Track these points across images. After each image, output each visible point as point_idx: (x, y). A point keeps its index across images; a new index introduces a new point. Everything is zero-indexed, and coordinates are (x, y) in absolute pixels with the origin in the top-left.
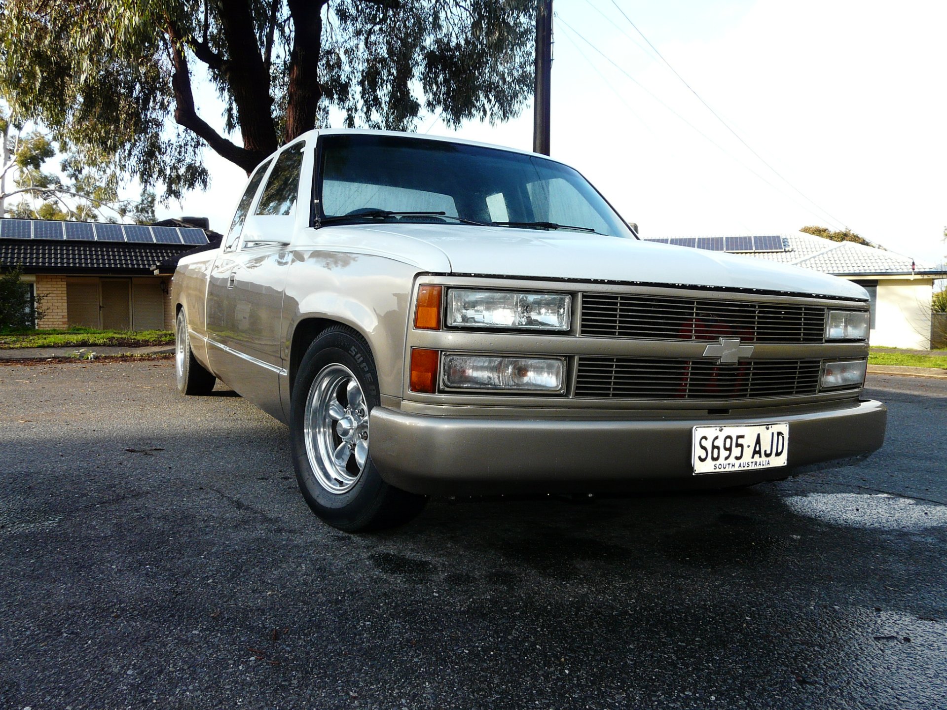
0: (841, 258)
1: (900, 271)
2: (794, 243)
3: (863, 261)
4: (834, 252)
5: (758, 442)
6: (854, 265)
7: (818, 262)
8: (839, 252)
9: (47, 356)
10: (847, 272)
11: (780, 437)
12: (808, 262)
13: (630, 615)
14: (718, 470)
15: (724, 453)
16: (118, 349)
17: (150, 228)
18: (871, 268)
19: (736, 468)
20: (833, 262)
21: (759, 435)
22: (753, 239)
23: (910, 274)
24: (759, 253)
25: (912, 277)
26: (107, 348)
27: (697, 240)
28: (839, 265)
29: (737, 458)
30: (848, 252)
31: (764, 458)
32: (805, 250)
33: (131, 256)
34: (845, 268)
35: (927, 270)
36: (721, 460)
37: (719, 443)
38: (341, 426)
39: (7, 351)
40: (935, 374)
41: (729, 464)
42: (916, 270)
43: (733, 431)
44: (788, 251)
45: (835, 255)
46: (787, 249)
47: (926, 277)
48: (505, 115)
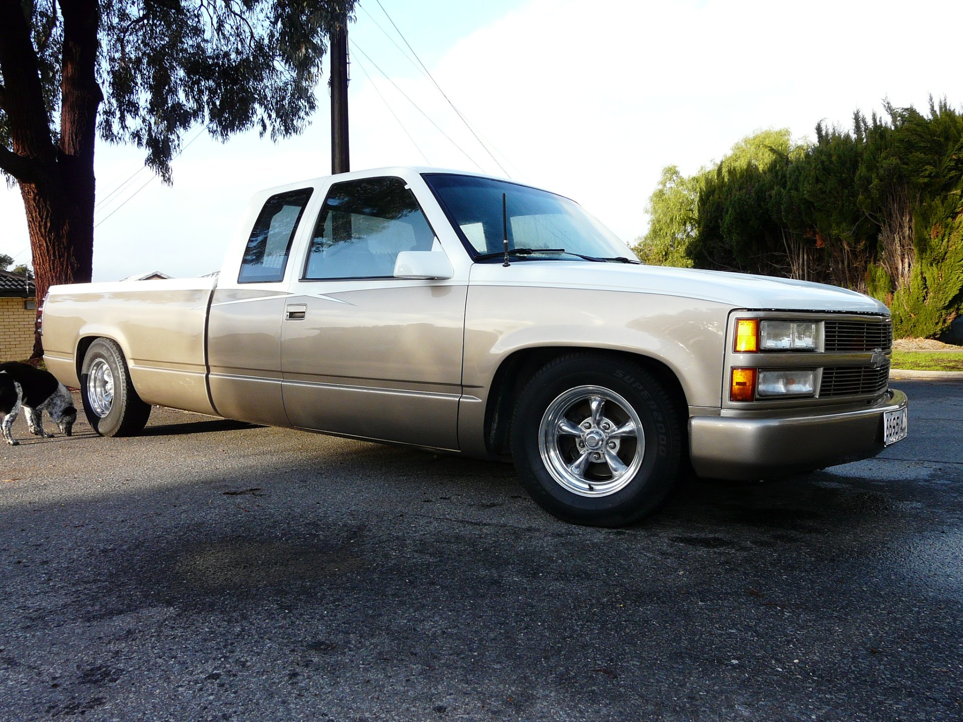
15: (893, 430)
29: (897, 433)
48: (287, 131)
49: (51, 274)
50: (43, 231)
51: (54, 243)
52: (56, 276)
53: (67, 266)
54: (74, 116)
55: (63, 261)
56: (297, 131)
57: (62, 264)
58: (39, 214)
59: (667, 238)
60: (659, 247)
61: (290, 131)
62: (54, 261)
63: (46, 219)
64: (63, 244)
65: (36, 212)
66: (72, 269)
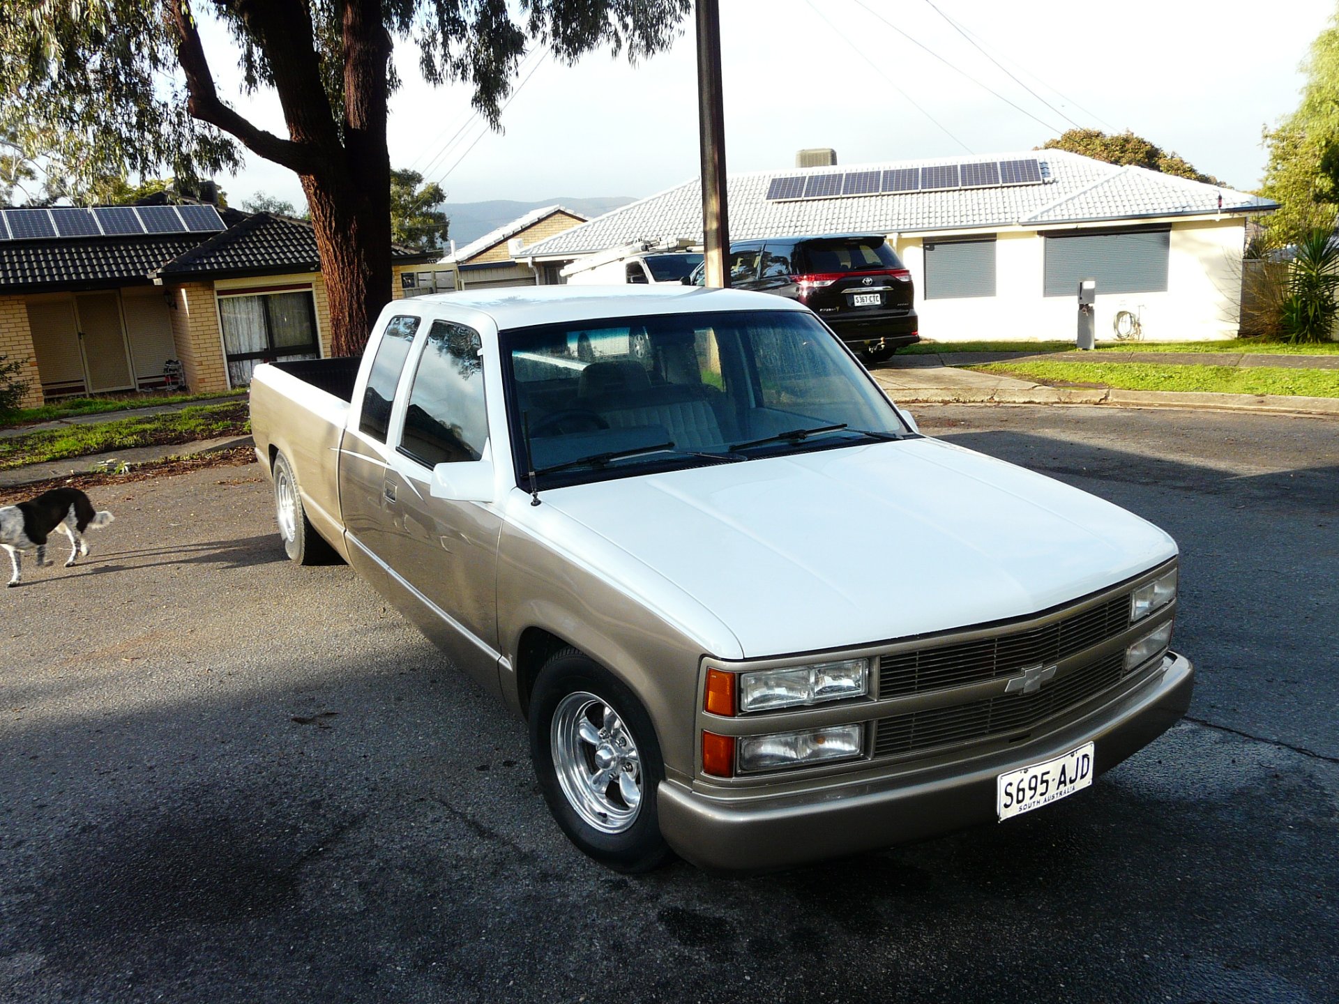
0: (1122, 193)
1: (1202, 208)
2: (1056, 170)
3: (1151, 195)
4: (1111, 183)
5: (1063, 772)
6: (1140, 202)
7: (1089, 200)
8: (1118, 183)
9: (63, 474)
10: (1130, 213)
11: (1086, 760)
12: (1076, 201)
13: (947, 991)
14: (1023, 811)
15: (1029, 793)
16: (157, 449)
17: (134, 209)
18: (1163, 206)
19: (1042, 804)
20: (1110, 198)
21: (1064, 767)
22: (999, 166)
23: (1215, 212)
24: (1008, 187)
25: (1218, 217)
26: (140, 450)
27: (920, 171)
28: (1119, 203)
29: (1042, 794)
30: (1132, 182)
31: (1069, 785)
32: (1071, 179)
33: (115, 258)
34: (1127, 208)
35: (1238, 206)
36: (1027, 801)
37: (1025, 785)
38: (601, 758)
39: (9, 473)
40: (1247, 404)
41: (1035, 802)
42: (1224, 207)
43: (1037, 770)
44: (1049, 183)
45: (1113, 188)
46: (1046, 180)
47: (1236, 216)
48: (649, 47)
49: (341, 286)
50: (328, 232)
51: (341, 249)
52: (346, 288)
53: (358, 276)
54: (358, 76)
55: (354, 268)
56: (662, 46)
57: (352, 273)
58: (322, 212)
59: (1332, 116)
60: (1317, 132)
61: (653, 47)
62: (343, 269)
63: (330, 217)
64: (352, 247)
65: (318, 210)
66: (364, 278)
